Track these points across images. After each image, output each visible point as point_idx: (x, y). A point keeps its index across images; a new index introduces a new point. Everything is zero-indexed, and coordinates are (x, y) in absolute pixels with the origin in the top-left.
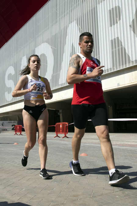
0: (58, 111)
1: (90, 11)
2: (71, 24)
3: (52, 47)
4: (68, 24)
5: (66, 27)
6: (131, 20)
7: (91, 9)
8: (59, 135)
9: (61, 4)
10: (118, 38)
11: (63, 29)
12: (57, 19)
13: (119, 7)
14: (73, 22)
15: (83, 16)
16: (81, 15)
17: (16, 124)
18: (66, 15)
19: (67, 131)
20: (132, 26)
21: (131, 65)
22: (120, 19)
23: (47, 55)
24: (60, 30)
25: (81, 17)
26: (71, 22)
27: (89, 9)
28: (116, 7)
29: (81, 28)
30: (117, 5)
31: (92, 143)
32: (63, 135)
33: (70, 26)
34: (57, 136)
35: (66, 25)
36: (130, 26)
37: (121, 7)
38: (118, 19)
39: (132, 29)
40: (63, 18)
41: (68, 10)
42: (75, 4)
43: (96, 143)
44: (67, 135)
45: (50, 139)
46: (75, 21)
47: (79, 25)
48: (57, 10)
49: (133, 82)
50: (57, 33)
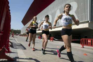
0: (51, 34)
2: (58, 10)
3: (52, 16)
5: (56, 11)
12: (54, 8)
15: (61, 8)
17: (39, 36)
22: (72, 10)
34: (50, 41)
39: (75, 13)
40: (56, 8)
41: (57, 6)
42: (59, 5)
44: (53, 41)
47: (60, 10)
48: (54, 6)
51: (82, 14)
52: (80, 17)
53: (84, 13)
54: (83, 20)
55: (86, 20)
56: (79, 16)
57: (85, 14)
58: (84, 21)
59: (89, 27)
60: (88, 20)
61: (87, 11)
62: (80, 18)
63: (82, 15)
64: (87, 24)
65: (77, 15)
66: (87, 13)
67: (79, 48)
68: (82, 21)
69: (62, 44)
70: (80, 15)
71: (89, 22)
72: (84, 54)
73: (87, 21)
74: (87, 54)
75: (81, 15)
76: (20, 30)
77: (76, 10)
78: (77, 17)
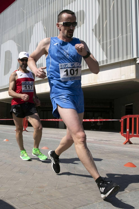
1: (55, 13)
2: (37, 23)
3: (17, 45)
4: (34, 24)
5: (32, 26)
6: (94, 25)
7: (57, 11)
9: (29, 3)
11: (29, 28)
12: (23, 18)
13: (83, 11)
14: (39, 22)
15: (49, 17)
16: (47, 16)
18: (33, 15)
19: (27, 125)
20: (94, 30)
22: (83, 23)
23: (12, 52)
24: (26, 29)
25: (47, 18)
26: (37, 22)
27: (55, 11)
28: (80, 11)
29: (46, 29)
30: (82, 9)
31: (51, 137)
33: (36, 25)
35: (32, 25)
36: (93, 30)
37: (85, 11)
38: (81, 22)
39: (94, 33)
40: (30, 17)
41: (35, 10)
42: (42, 5)
43: (55, 138)
44: (27, 129)
45: (11, 131)
46: (41, 21)
47: (44, 25)
48: (24, 10)
49: (91, 83)
50: (23, 32)
51: (116, 38)
52: (108, 48)
53: (120, 35)
54: (118, 57)
55: (127, 55)
56: (105, 42)
57: (124, 35)
58: (121, 60)
59: (136, 77)
60: (135, 56)
61: (128, 25)
62: (110, 48)
63: (114, 41)
64: (133, 68)
66: (129, 34)
68: (114, 58)
69: (56, 136)
70: (108, 41)
72: (125, 165)
73: (129, 58)
74: (135, 162)
75: (112, 39)
77: (96, 25)
78: (101, 46)
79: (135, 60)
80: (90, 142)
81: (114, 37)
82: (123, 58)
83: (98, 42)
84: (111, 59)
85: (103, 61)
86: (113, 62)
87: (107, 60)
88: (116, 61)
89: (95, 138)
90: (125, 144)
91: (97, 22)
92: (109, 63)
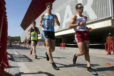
0: (62, 39)
3: (60, 14)
5: (66, 7)
8: (62, 48)
10: (86, 11)
14: (68, 5)
18: (66, 2)
19: (65, 46)
21: (91, 22)
22: (87, 4)
24: (63, 8)
25: (71, 3)
29: (71, 7)
32: (63, 48)
34: (61, 48)
36: (91, 6)
38: (86, 4)
39: (91, 8)
44: (65, 48)
51: (102, 9)
53: (103, 7)
54: (103, 17)
55: (107, 16)
56: (96, 11)
57: (105, 7)
58: (104, 18)
59: (112, 25)
60: (111, 16)
61: (107, 3)
62: (99, 13)
64: (110, 21)
65: (94, 11)
66: (107, 7)
67: (99, 56)
68: (101, 17)
70: (98, 10)
71: (113, 18)
72: (106, 64)
73: (108, 17)
75: (100, 10)
76: (20, 37)
77: (92, 4)
78: (95, 13)
79: (111, 18)
80: (91, 53)
81: (101, 9)
82: (105, 17)
83: (93, 11)
84: (99, 18)
85: (96, 19)
86: (100, 19)
87: (98, 19)
88: (102, 19)
89: (93, 52)
90: (107, 54)
91: (93, 3)
92: (99, 20)
